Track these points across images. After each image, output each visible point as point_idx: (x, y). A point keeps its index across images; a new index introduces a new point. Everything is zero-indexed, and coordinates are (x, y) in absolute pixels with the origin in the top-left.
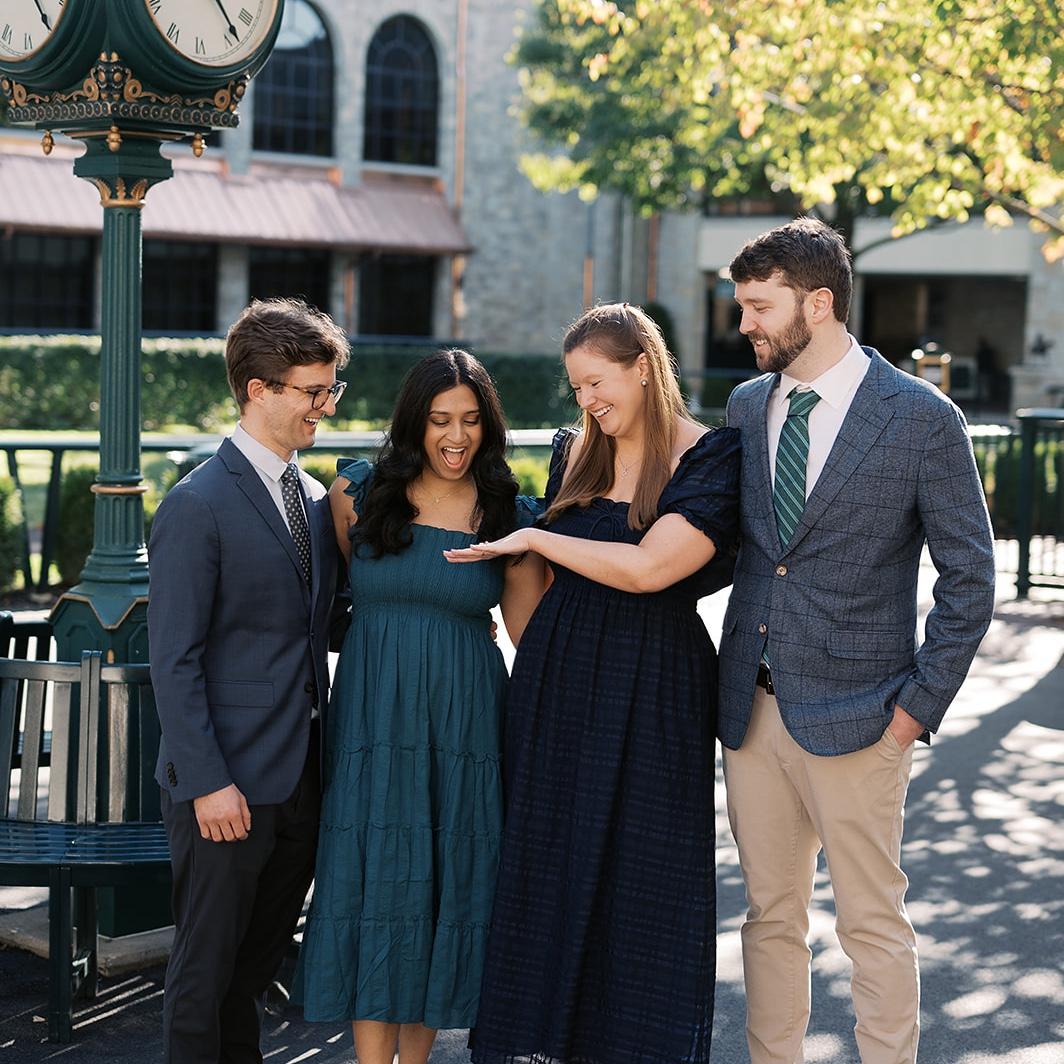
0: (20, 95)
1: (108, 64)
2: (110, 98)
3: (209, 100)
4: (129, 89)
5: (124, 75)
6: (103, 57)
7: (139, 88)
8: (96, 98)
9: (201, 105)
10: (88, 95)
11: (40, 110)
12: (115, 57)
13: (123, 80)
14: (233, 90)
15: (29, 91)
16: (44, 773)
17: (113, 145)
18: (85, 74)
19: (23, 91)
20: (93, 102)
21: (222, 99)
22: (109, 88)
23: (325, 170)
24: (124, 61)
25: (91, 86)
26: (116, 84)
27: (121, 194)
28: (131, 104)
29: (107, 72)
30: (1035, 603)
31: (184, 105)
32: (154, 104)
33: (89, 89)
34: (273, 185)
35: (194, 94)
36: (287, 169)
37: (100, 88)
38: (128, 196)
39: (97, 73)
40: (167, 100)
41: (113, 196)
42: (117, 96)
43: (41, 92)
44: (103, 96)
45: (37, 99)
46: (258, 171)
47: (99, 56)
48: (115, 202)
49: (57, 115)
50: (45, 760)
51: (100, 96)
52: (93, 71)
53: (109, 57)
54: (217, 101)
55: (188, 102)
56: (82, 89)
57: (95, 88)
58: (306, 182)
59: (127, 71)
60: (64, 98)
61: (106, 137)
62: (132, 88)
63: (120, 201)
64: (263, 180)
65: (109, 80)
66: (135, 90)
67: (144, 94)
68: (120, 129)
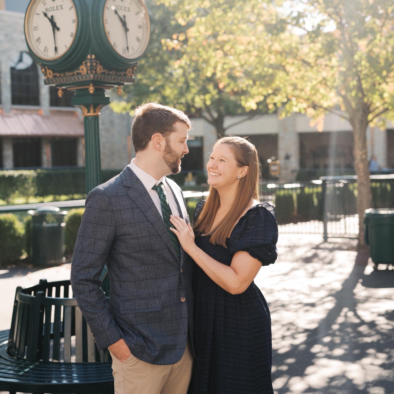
0: (50, 74)
1: (91, 59)
2: (92, 73)
3: (124, 73)
4: (98, 69)
5: (97, 63)
6: (89, 57)
7: (102, 68)
8: (85, 73)
9: (122, 75)
10: (82, 72)
11: (59, 80)
12: (93, 57)
13: (96, 66)
14: (133, 69)
15: (54, 72)
16: (73, 338)
17: (91, 92)
18: (80, 64)
19: (51, 72)
20: (84, 75)
21: (129, 72)
22: (91, 69)
23: (37, 110)
24: (97, 58)
25: (83, 69)
26: (94, 67)
27: (92, 111)
28: (99, 75)
29: (91, 63)
30: (330, 243)
31: (117, 75)
32: (107, 75)
33: (82, 70)
34: (20, 117)
35: (120, 71)
36: (24, 111)
37: (87, 69)
38: (95, 112)
39: (86, 64)
40: (111, 73)
41: (89, 112)
42: (94, 72)
43: (60, 72)
44: (89, 72)
45: (58, 75)
46: (14, 112)
47: (87, 56)
48: (89, 114)
49: (67, 81)
50: (73, 333)
51: (87, 72)
52: (84, 62)
53: (91, 57)
54: (127, 73)
55: (118, 74)
56: (79, 70)
57: (85, 69)
58: (31, 114)
59: (98, 62)
60: (70, 74)
61: (88, 89)
62: (100, 69)
63: (91, 114)
64: (16, 115)
65: (91, 66)
66: (100, 70)
67: (104, 71)
68: (94, 85)
